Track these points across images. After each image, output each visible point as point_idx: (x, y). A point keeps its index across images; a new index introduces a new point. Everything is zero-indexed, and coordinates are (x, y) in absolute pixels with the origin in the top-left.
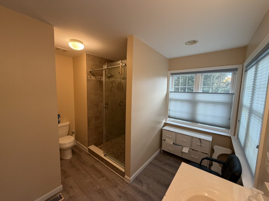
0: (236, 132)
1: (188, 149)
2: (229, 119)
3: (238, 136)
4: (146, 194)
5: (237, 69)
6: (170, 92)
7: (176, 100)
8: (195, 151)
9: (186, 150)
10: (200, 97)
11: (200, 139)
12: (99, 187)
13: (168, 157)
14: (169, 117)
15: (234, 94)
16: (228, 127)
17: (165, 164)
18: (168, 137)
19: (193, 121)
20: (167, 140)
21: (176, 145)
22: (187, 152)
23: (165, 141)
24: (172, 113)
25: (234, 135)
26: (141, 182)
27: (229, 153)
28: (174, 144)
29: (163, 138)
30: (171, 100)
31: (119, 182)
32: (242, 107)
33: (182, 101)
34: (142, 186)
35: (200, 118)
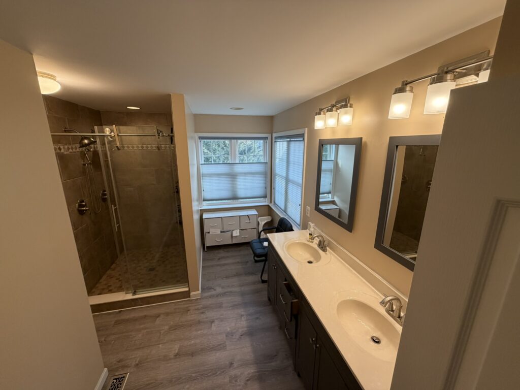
0: (272, 199)
1: (238, 230)
2: (266, 188)
3: (274, 202)
4: (225, 293)
5: (267, 138)
6: (201, 164)
7: (211, 175)
8: (245, 231)
9: (236, 233)
10: (239, 169)
11: (248, 215)
12: (167, 327)
13: (217, 251)
14: (204, 200)
15: (266, 163)
16: (265, 197)
17: (219, 259)
18: (212, 227)
19: (235, 198)
20: (212, 231)
21: (224, 232)
22: (238, 234)
23: (209, 233)
24: (207, 195)
25: (271, 202)
26: (211, 288)
27: (270, 220)
28: (221, 232)
29: (206, 230)
30: (204, 175)
31: (187, 306)
32: (275, 176)
33: (219, 175)
34: (215, 290)
35: (241, 193)
